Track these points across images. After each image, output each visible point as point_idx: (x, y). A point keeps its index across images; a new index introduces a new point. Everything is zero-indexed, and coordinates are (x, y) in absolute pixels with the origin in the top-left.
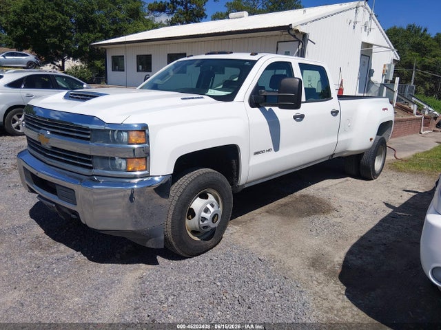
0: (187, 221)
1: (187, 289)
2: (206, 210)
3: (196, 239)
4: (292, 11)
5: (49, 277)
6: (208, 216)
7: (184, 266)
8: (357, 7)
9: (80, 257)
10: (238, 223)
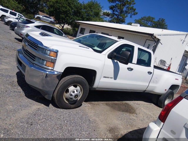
0: (65, 94)
1: (52, 119)
2: (74, 92)
3: (67, 102)
4: (158, 29)
5: (7, 96)
6: (73, 94)
7: (58, 111)
8: (186, 35)
9: (23, 93)
10: (90, 104)
